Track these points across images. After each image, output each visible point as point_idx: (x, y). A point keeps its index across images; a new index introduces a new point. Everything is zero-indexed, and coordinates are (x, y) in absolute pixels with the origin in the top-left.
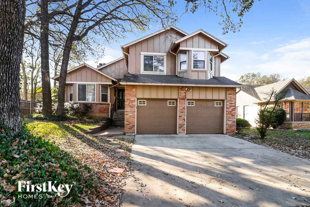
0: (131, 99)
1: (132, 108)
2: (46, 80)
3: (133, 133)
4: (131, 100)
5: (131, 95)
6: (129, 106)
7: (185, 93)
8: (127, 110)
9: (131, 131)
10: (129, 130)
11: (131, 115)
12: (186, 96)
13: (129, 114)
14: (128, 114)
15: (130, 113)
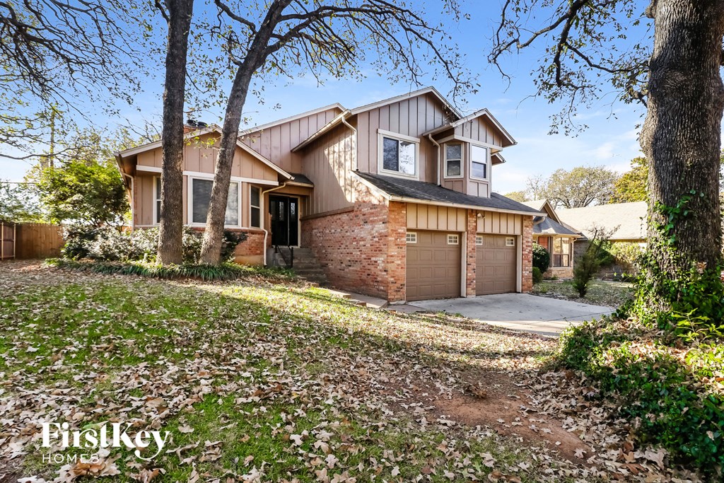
0: (400, 231)
1: (401, 248)
2: (178, 168)
3: (401, 300)
4: (399, 233)
5: (399, 222)
6: (396, 245)
7: (476, 222)
8: (393, 253)
9: (398, 297)
10: (395, 293)
11: (399, 262)
12: (476, 226)
13: (396, 262)
14: (393, 262)
15: (398, 260)
